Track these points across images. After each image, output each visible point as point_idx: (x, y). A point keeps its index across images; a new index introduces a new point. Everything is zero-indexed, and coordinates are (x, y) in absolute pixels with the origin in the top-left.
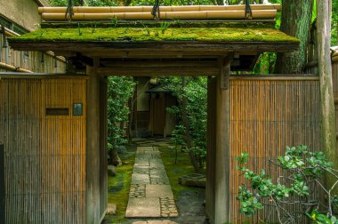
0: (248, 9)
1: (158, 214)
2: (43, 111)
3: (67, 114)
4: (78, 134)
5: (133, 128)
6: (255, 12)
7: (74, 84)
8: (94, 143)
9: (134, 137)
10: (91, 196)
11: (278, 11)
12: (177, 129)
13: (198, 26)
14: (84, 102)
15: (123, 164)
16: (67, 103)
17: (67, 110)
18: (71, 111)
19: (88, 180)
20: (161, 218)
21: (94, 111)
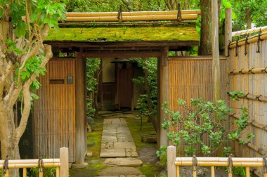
0: (179, 13)
1: (124, 155)
2: (48, 81)
3: (63, 83)
4: (70, 96)
5: (99, 101)
6: (183, 16)
7: (67, 64)
8: (81, 102)
9: (100, 110)
10: (79, 137)
11: (198, 14)
12: (142, 97)
13: (146, 26)
14: (74, 75)
15: (93, 131)
16: (63, 77)
17: (63, 80)
18: (65, 81)
19: (77, 125)
20: (126, 157)
21: (80, 81)
